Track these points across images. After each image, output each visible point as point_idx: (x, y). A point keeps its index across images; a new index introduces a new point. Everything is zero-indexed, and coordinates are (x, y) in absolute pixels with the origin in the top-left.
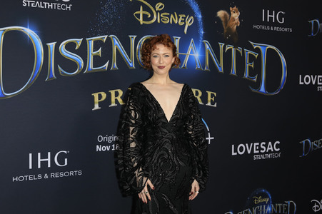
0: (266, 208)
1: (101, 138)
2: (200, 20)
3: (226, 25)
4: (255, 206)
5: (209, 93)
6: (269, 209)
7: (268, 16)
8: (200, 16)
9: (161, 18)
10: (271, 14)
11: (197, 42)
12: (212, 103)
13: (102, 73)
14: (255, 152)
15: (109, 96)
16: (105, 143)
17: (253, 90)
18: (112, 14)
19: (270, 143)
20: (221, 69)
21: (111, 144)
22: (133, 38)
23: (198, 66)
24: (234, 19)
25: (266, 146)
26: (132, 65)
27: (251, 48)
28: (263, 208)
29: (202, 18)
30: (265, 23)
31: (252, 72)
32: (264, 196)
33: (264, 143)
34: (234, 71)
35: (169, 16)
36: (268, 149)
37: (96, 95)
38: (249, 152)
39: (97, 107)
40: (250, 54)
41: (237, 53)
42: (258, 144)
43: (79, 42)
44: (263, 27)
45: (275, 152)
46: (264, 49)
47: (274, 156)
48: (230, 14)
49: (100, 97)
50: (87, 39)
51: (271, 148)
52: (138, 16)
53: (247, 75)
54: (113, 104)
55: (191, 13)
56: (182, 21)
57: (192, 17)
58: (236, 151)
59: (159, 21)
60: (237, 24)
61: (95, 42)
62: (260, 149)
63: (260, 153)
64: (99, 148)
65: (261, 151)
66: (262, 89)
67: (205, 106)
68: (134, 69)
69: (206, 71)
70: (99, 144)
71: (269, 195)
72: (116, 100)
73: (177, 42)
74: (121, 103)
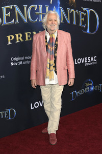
1: (13, 59)
6: (92, 88)
11: (57, 8)
13: (11, 25)
14: (86, 62)
15: (15, 37)
16: (15, 61)
17: (84, 32)
19: (92, 57)
20: (69, 22)
21: (18, 62)
22: (25, 7)
25: (90, 59)
26: (26, 21)
27: (82, 11)
28: (89, 88)
31: (83, 23)
34: (75, 23)
37: (9, 37)
38: (83, 62)
39: (10, 43)
40: (82, 14)
41: (76, 13)
42: (87, 58)
46: (88, 11)
47: (94, 63)
49: (11, 38)
50: (2, 8)
51: (93, 60)
53: (81, 24)
54: (18, 41)
58: (76, 62)
61: (6, 9)
62: (88, 60)
63: (88, 62)
64: (12, 64)
66: (88, 31)
68: (27, 23)
69: (62, 23)
70: (12, 62)
71: (92, 82)
72: (19, 39)
73: (47, 8)
74: (22, 40)
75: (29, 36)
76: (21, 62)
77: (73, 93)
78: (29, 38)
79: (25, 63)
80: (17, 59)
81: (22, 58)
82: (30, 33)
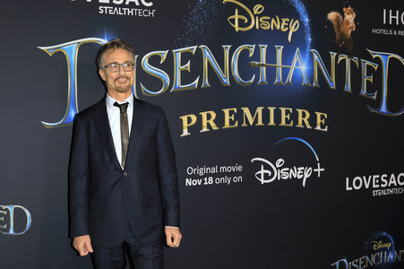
0: (387, 255)
1: (191, 170)
2: (306, 24)
3: (339, 30)
4: (374, 252)
5: (319, 115)
6: (391, 256)
7: (391, 17)
8: (307, 20)
9: (260, 23)
10: (394, 14)
11: (303, 52)
12: (322, 126)
13: (192, 91)
14: (374, 186)
15: (200, 119)
16: (196, 176)
17: (372, 110)
18: (203, 19)
19: (393, 176)
20: (333, 85)
21: (203, 177)
22: (227, 48)
23: (305, 81)
24: (348, 22)
25: (388, 179)
26: (227, 81)
27: (369, 58)
28: (383, 255)
29: (309, 22)
30: (387, 26)
31: (371, 88)
32: (385, 240)
33: (386, 176)
34: (348, 87)
35: (270, 21)
36: (391, 182)
37: (185, 119)
38: (367, 186)
39: (186, 133)
40: (368, 66)
41: (353, 64)
42: (378, 176)
43: (164, 54)
44: (384, 32)
45: (398, 186)
46: (385, 58)
47: (397, 191)
48: (344, 16)
49: (189, 120)
50: (174, 51)
51: (394, 182)
52: (233, 21)
53: (364, 91)
54: (205, 129)
55: (296, 16)
56: (285, 26)
57: (297, 21)
58: (351, 185)
59: (257, 27)
60: (352, 28)
61: (183, 54)
62: (381, 182)
63: (381, 188)
64: (189, 182)
65: (382, 185)
66: (384, 109)
67: (313, 131)
68: (228, 86)
69: (315, 88)
70: (189, 177)
71: (392, 239)
72: (208, 124)
73: (279, 53)
74: (214, 127)
75: (233, 118)
76: (211, 179)
77: (337, 263)
78: (232, 122)
79: (219, 181)
80: (201, 172)
81: (214, 170)
82: (235, 110)
